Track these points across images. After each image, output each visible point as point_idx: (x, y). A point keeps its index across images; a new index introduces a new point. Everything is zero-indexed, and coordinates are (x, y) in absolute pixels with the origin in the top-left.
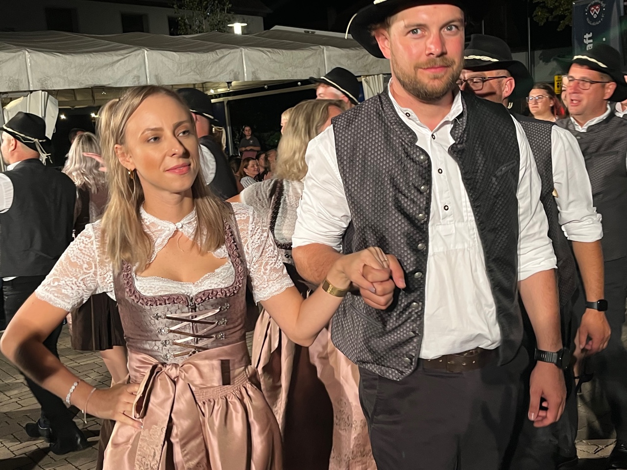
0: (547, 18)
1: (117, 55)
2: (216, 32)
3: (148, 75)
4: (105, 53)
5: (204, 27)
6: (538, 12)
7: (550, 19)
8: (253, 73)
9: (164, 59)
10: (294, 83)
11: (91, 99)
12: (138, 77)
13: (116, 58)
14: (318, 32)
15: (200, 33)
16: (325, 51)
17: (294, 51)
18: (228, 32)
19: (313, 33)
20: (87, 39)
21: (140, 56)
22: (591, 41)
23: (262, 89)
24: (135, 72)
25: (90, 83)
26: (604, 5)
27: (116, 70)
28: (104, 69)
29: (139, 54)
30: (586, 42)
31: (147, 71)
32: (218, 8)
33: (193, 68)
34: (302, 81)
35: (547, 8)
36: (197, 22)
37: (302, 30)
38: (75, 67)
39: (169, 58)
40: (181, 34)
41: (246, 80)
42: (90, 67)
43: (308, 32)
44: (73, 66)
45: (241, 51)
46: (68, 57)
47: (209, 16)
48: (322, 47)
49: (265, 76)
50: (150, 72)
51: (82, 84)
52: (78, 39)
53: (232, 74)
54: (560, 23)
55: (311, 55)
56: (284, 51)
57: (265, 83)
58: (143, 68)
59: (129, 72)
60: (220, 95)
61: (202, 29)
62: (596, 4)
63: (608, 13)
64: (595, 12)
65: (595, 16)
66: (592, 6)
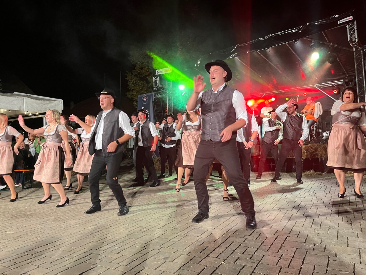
26: (148, 97)
43: (28, 95)
48: (23, 97)
62: (145, 97)
63: (148, 100)
64: (145, 99)
65: (145, 101)
66: (144, 97)
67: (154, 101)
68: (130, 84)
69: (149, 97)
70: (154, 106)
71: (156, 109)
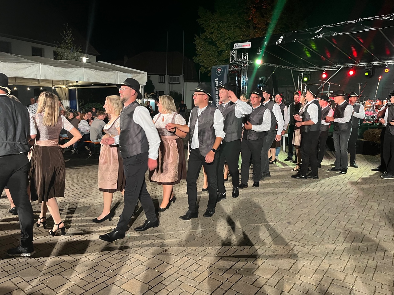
0: (205, 71)
1: (27, 65)
2: (74, 60)
3: (41, 75)
4: (22, 63)
5: (69, 57)
6: (202, 69)
7: (206, 72)
8: (88, 79)
9: (49, 69)
10: (105, 84)
11: (15, 81)
12: (37, 75)
13: (27, 66)
14: (116, 65)
15: (67, 59)
16: (118, 73)
17: (105, 72)
18: (79, 61)
19: (114, 65)
20: (14, 56)
21: (38, 66)
22: (217, 81)
23: (91, 85)
24: (35, 73)
25: (14, 75)
26: (222, 69)
27: (26, 71)
28: (21, 70)
29: (37, 66)
30: (216, 81)
31: (41, 73)
32: (75, 50)
33: (61, 74)
34: (108, 84)
35: (204, 67)
36: (66, 55)
37: (110, 64)
38: (8, 68)
39: (51, 68)
40: (58, 59)
41: (84, 81)
42: (15, 69)
43: (112, 65)
44: (7, 67)
45: (83, 69)
46: (5, 63)
47: (71, 53)
48: (117, 71)
49: (93, 80)
50: (42, 73)
51: (11, 75)
52: (10, 56)
53: (78, 78)
54: (209, 74)
55: (112, 74)
56: (101, 71)
57: (93, 83)
58: (39, 72)
59: (32, 72)
60: (74, 86)
61: (68, 58)
62: (220, 68)
63: (223, 72)
64: (219, 71)
65: (219, 73)
66: (218, 69)
67: (228, 73)
68: (198, 49)
69: (224, 68)
70: (229, 79)
71: (230, 82)
